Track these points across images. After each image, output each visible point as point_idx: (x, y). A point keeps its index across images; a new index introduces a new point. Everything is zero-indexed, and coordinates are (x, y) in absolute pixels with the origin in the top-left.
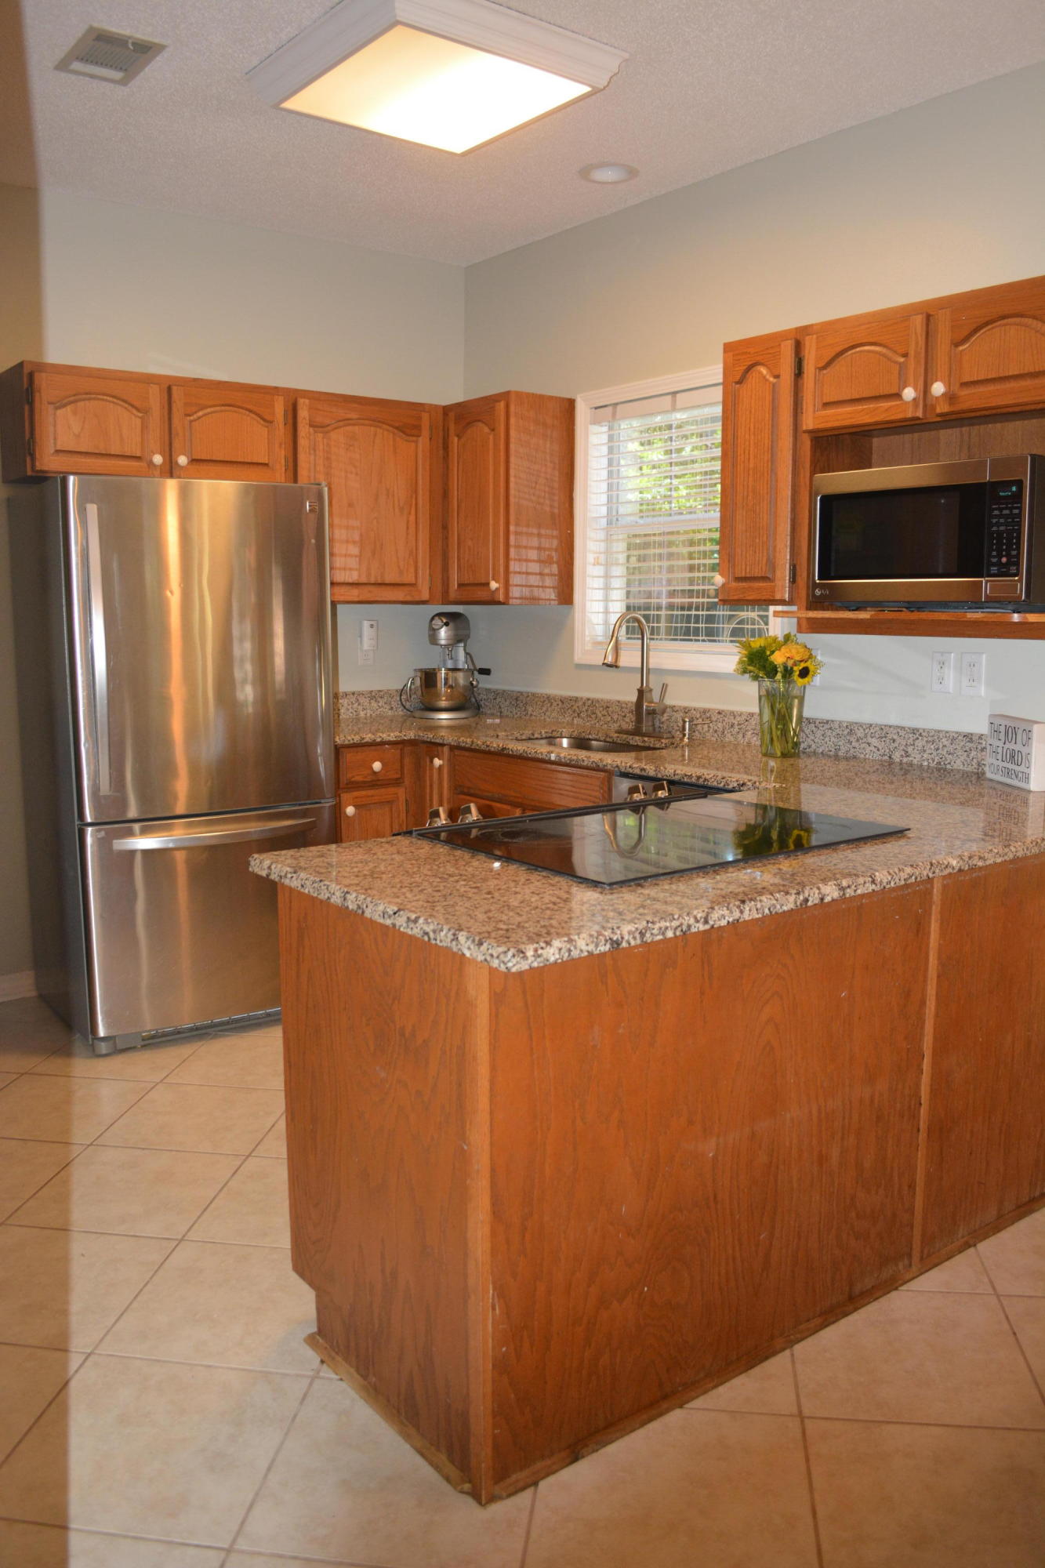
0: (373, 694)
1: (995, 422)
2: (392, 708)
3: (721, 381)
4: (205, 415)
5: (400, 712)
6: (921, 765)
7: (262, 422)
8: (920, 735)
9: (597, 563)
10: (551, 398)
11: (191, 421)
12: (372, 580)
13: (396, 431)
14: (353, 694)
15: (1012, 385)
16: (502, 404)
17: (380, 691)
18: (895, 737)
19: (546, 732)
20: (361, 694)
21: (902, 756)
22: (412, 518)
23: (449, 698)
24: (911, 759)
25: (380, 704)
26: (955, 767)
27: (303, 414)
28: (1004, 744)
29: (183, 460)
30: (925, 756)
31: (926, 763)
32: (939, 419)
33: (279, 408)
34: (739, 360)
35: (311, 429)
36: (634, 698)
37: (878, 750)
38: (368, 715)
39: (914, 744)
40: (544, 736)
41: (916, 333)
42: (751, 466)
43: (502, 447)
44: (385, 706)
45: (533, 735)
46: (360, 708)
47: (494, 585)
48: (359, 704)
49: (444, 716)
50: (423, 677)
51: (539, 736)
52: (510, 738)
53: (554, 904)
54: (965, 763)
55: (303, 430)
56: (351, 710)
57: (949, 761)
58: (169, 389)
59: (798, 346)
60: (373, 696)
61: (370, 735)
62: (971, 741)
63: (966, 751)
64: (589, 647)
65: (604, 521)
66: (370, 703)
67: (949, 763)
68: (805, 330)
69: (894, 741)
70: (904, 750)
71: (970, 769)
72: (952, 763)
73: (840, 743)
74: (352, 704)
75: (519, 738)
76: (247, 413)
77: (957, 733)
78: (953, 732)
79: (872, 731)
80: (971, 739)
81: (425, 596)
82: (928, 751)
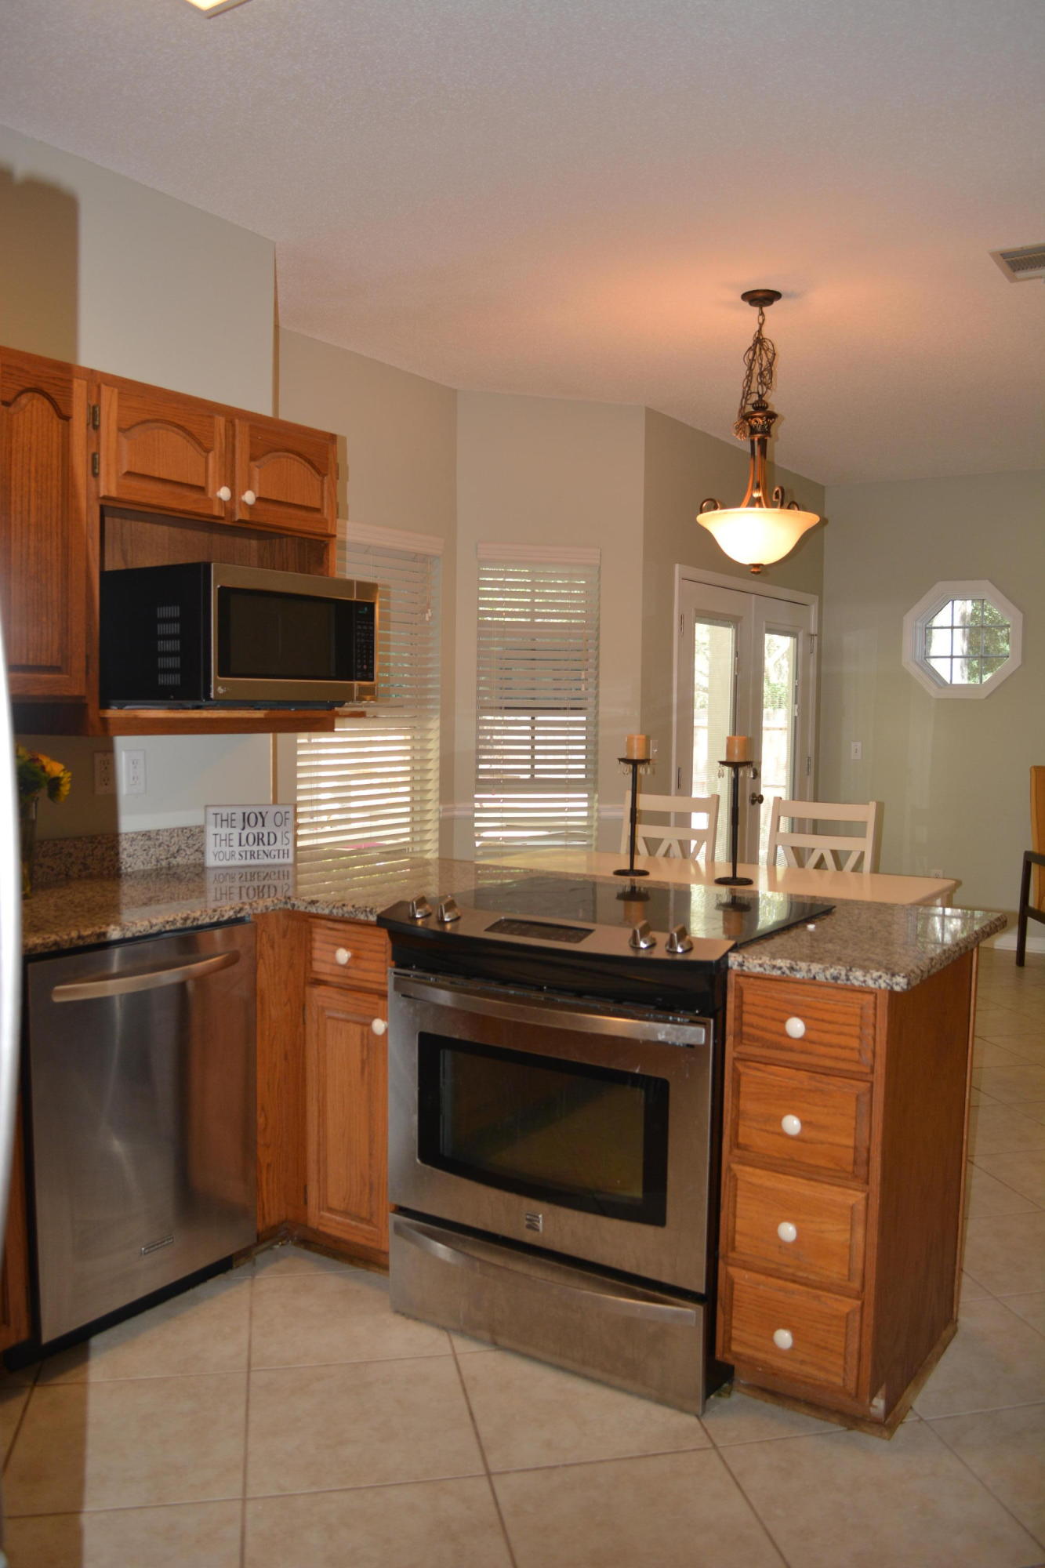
8: (100, 843)
15: (292, 511)
18: (72, 850)
24: (90, 871)
26: (136, 868)
28: (244, 829)
30: (106, 864)
37: (53, 870)
39: (92, 855)
41: (220, 434)
54: (145, 862)
57: (129, 865)
62: (149, 838)
63: (145, 850)
67: (130, 866)
69: (70, 855)
70: (82, 863)
71: (149, 867)
72: (133, 865)
77: (136, 833)
78: (131, 833)
79: (44, 849)
80: (149, 836)
82: (108, 859)
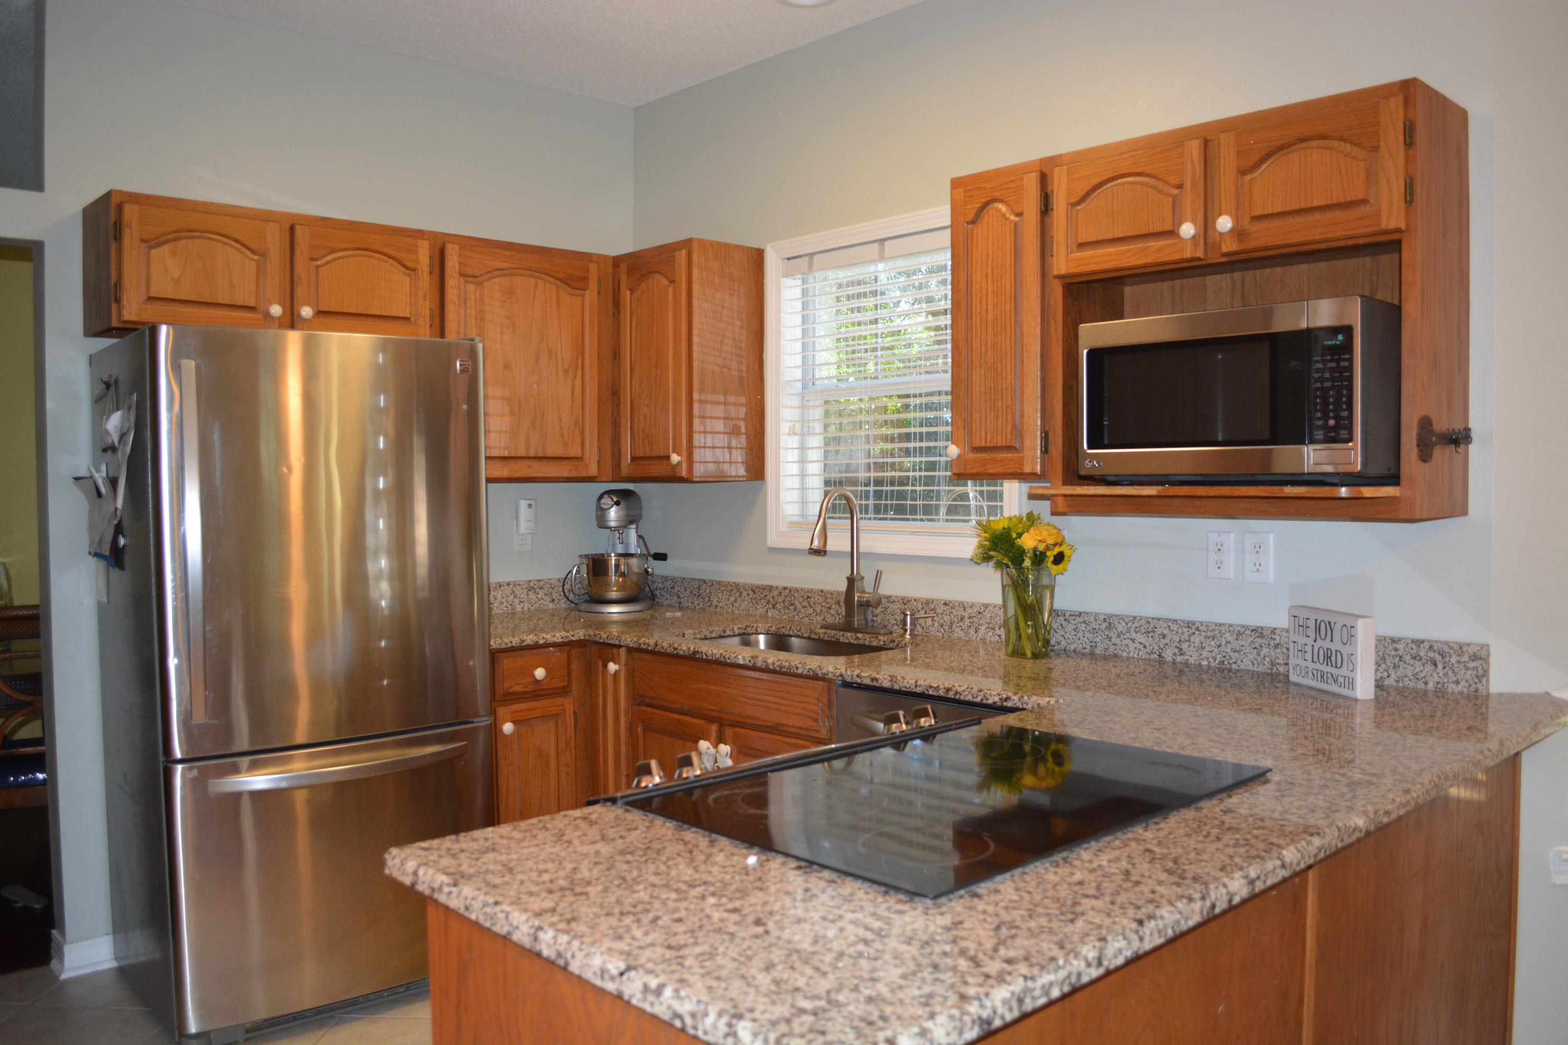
0: (532, 584)
1: (1275, 266)
2: (553, 601)
3: (949, 223)
4: (334, 260)
5: (563, 604)
6: (1200, 665)
7: (403, 269)
8: (1197, 629)
9: (792, 433)
10: (738, 247)
11: (317, 267)
12: (532, 454)
13: (559, 283)
14: (508, 584)
15: (1316, 217)
16: (683, 253)
17: (539, 581)
18: (1165, 632)
19: (739, 628)
20: (516, 584)
21: (1175, 654)
22: (578, 382)
23: (621, 588)
24: (1186, 657)
25: (539, 596)
26: (1243, 667)
27: (452, 263)
28: (1315, 641)
29: (306, 312)
30: (1205, 654)
31: (1205, 663)
32: (1224, 259)
33: (424, 256)
34: (972, 196)
35: (461, 279)
36: (843, 586)
37: (1145, 647)
38: (526, 608)
39: (1189, 641)
40: (737, 632)
41: (1192, 161)
42: (990, 317)
43: (684, 301)
44: (546, 598)
45: (724, 631)
46: (517, 601)
47: (675, 458)
48: (515, 597)
49: (615, 609)
50: (591, 565)
51: (731, 633)
52: (698, 636)
53: (866, 942)
54: (1255, 662)
55: (452, 282)
56: (505, 604)
57: (1234, 660)
58: (292, 229)
59: (1044, 179)
60: (531, 587)
61: (531, 637)
62: (1262, 636)
63: (1255, 648)
64: (784, 528)
65: (799, 385)
66: (528, 595)
67: (1235, 663)
68: (1053, 161)
69: (1164, 636)
70: (1177, 647)
71: (1261, 669)
72: (1239, 662)
73: (1097, 639)
74: (508, 596)
75: (709, 636)
76: (386, 258)
77: (1243, 626)
78: (1238, 625)
79: (1136, 625)
80: (1262, 633)
81: (593, 471)
82: (1207, 649)
